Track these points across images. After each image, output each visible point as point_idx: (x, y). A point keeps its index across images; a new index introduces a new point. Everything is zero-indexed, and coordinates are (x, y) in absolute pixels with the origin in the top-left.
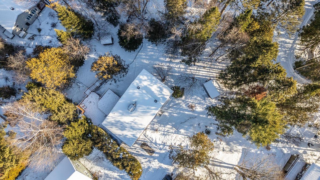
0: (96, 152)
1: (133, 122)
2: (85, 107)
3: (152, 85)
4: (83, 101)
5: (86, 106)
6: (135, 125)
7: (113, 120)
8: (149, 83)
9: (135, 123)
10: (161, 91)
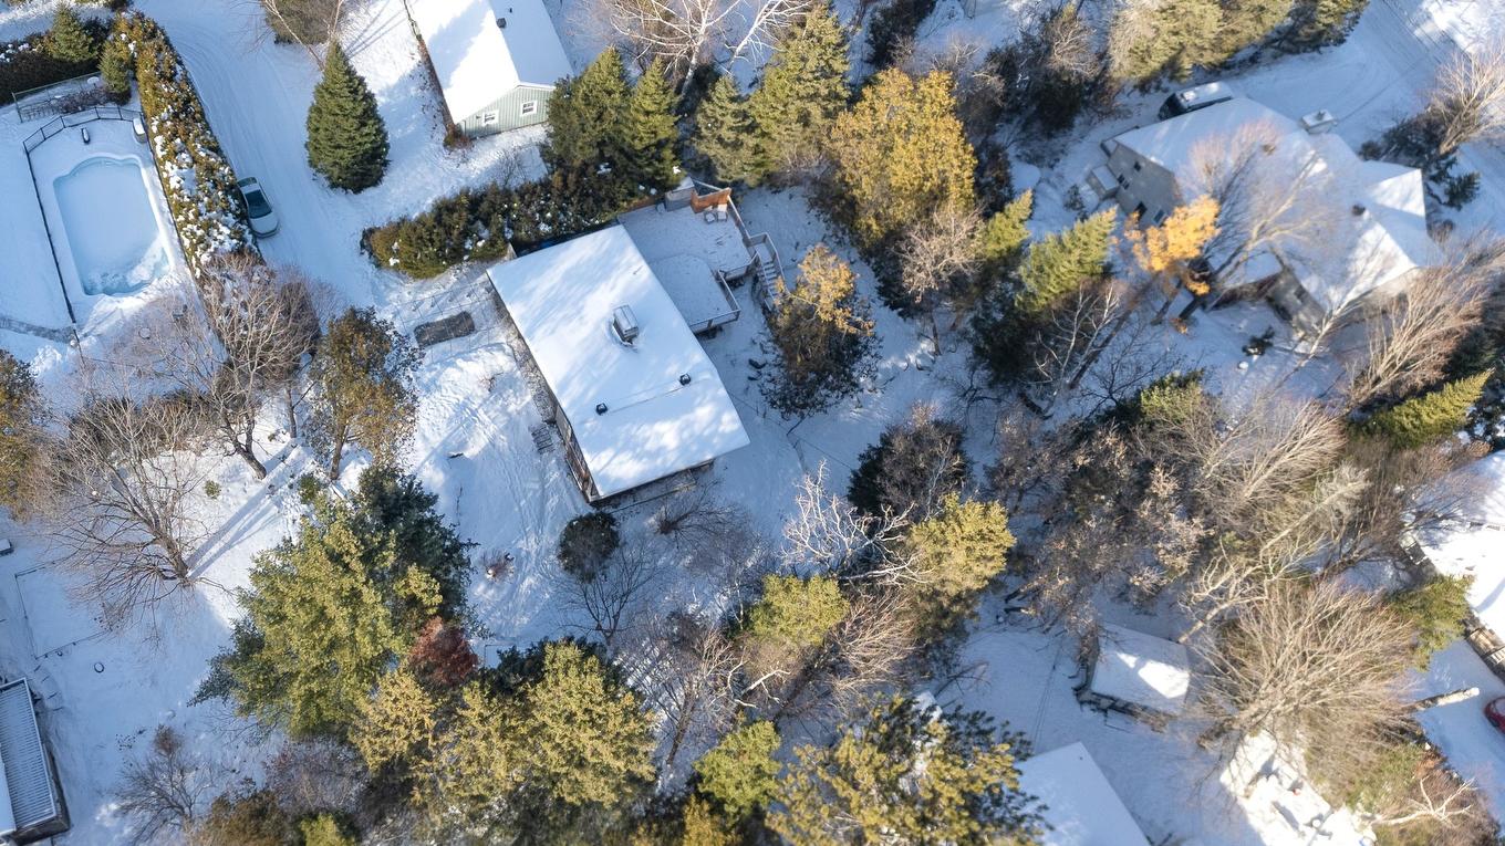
0: (537, 171)
1: (579, 312)
2: (710, 217)
3: (686, 434)
4: (738, 224)
5: (714, 226)
6: (561, 315)
7: (624, 262)
8: (697, 428)
9: (568, 319)
10: (638, 450)
